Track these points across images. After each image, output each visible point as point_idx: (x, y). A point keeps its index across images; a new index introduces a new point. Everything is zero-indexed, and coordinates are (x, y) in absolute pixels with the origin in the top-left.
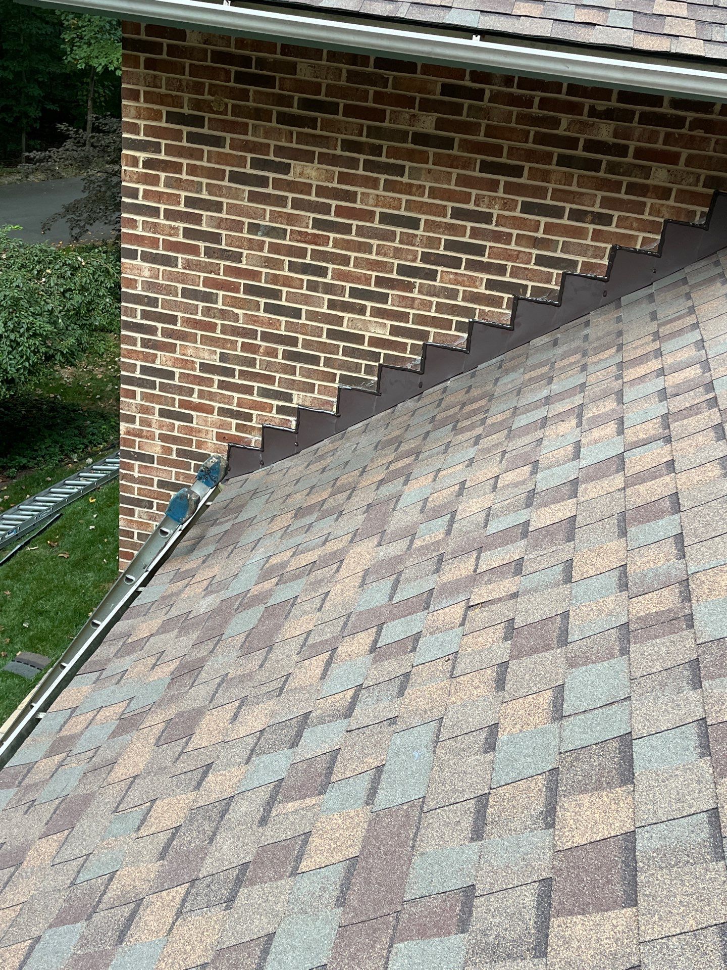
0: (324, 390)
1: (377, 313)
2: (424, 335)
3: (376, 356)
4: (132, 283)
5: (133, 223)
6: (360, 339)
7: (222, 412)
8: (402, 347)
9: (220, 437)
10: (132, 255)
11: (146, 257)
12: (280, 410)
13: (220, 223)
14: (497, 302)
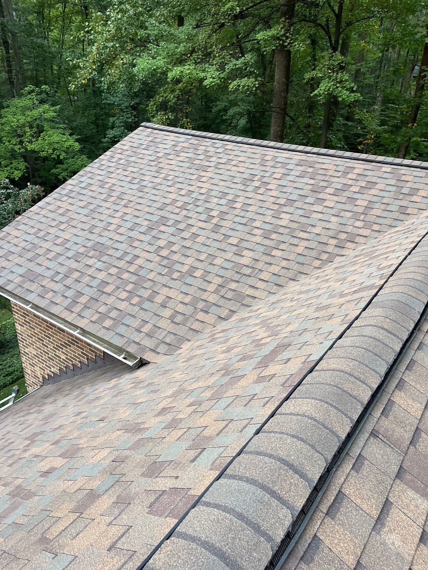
0: (57, 369)
1: (62, 352)
2: (72, 361)
3: (64, 364)
4: (18, 330)
5: (15, 315)
6: (60, 358)
7: (40, 367)
8: (69, 363)
9: (41, 374)
10: (16, 323)
11: (19, 324)
12: (50, 371)
13: (30, 320)
14: (84, 358)
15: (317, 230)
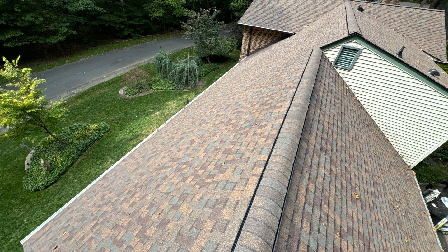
15: (318, 11)
